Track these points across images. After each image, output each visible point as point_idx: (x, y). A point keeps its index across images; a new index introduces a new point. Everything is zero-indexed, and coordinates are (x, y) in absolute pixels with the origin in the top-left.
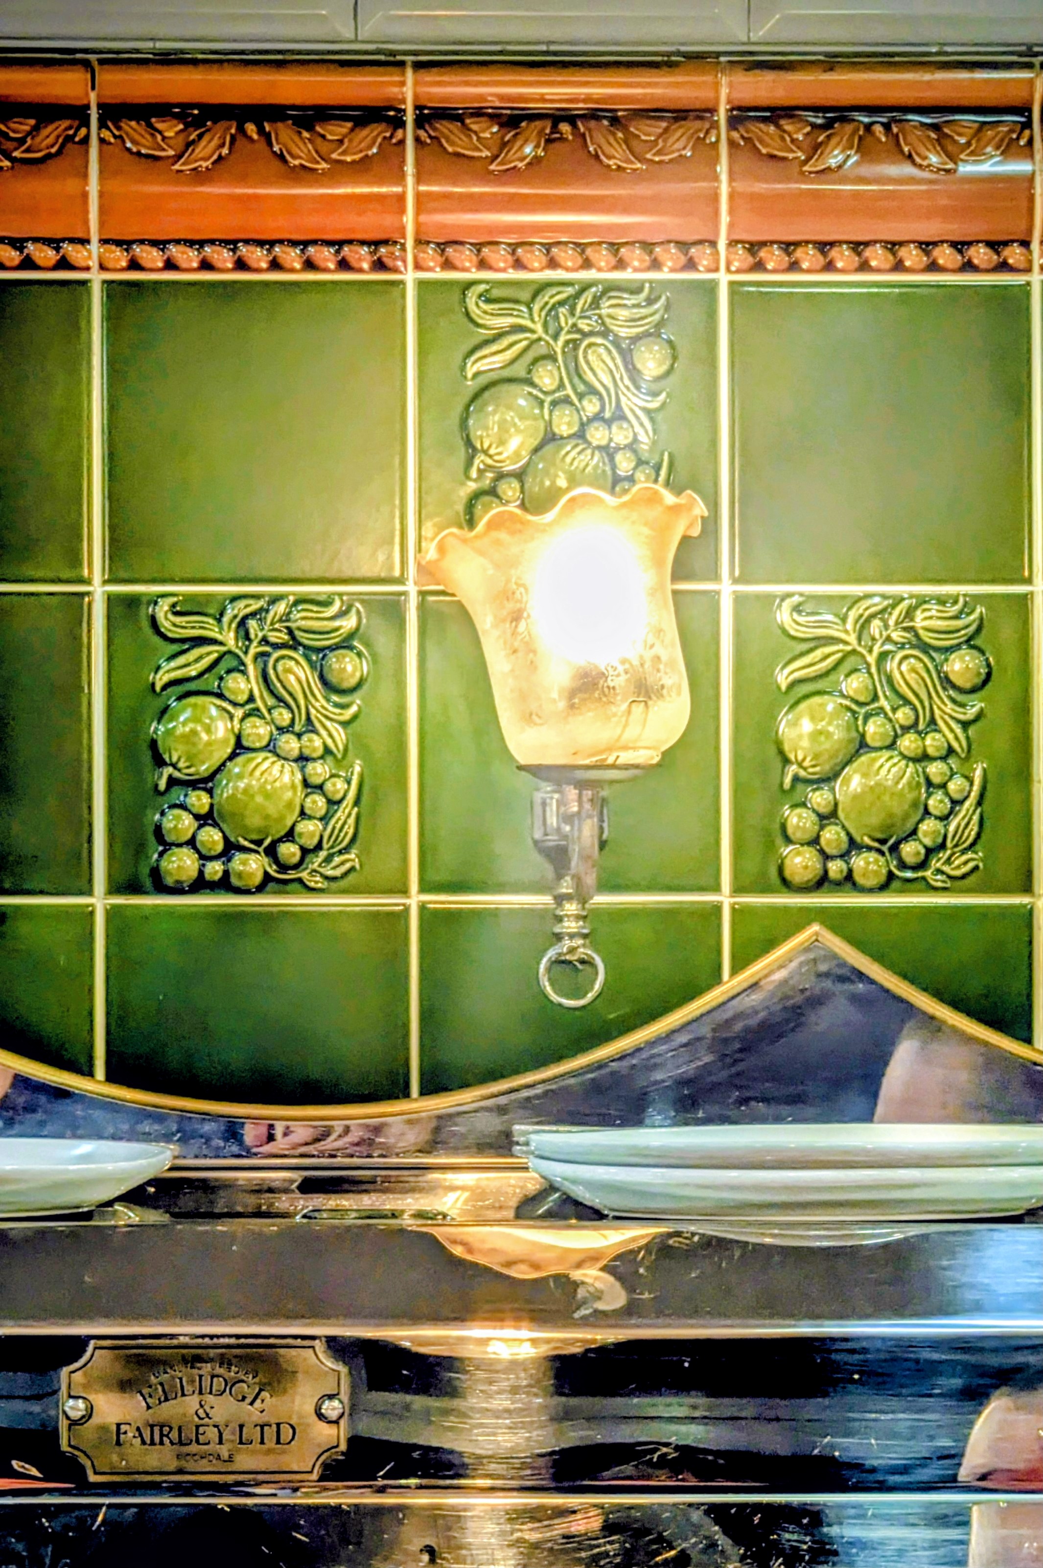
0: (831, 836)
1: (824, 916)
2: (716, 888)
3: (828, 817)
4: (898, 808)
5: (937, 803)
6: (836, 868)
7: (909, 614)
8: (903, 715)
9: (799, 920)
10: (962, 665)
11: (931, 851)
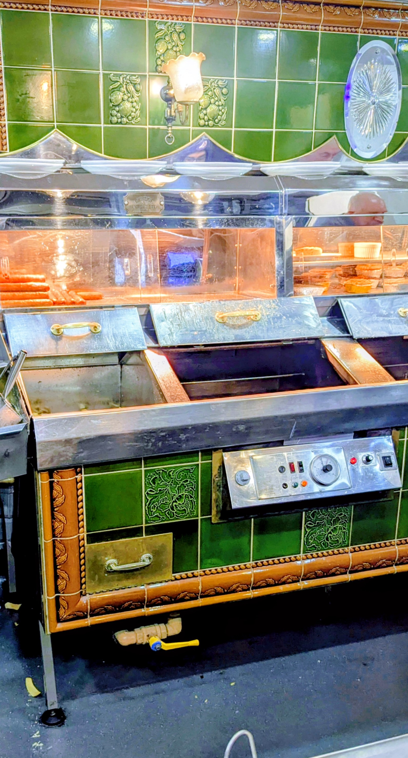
0: (206, 118)
1: (205, 131)
2: (190, 126)
3: (206, 115)
4: (215, 114)
5: (221, 113)
6: (207, 123)
7: (218, 82)
8: (216, 99)
9: (201, 131)
10: (224, 91)
11: (219, 121)
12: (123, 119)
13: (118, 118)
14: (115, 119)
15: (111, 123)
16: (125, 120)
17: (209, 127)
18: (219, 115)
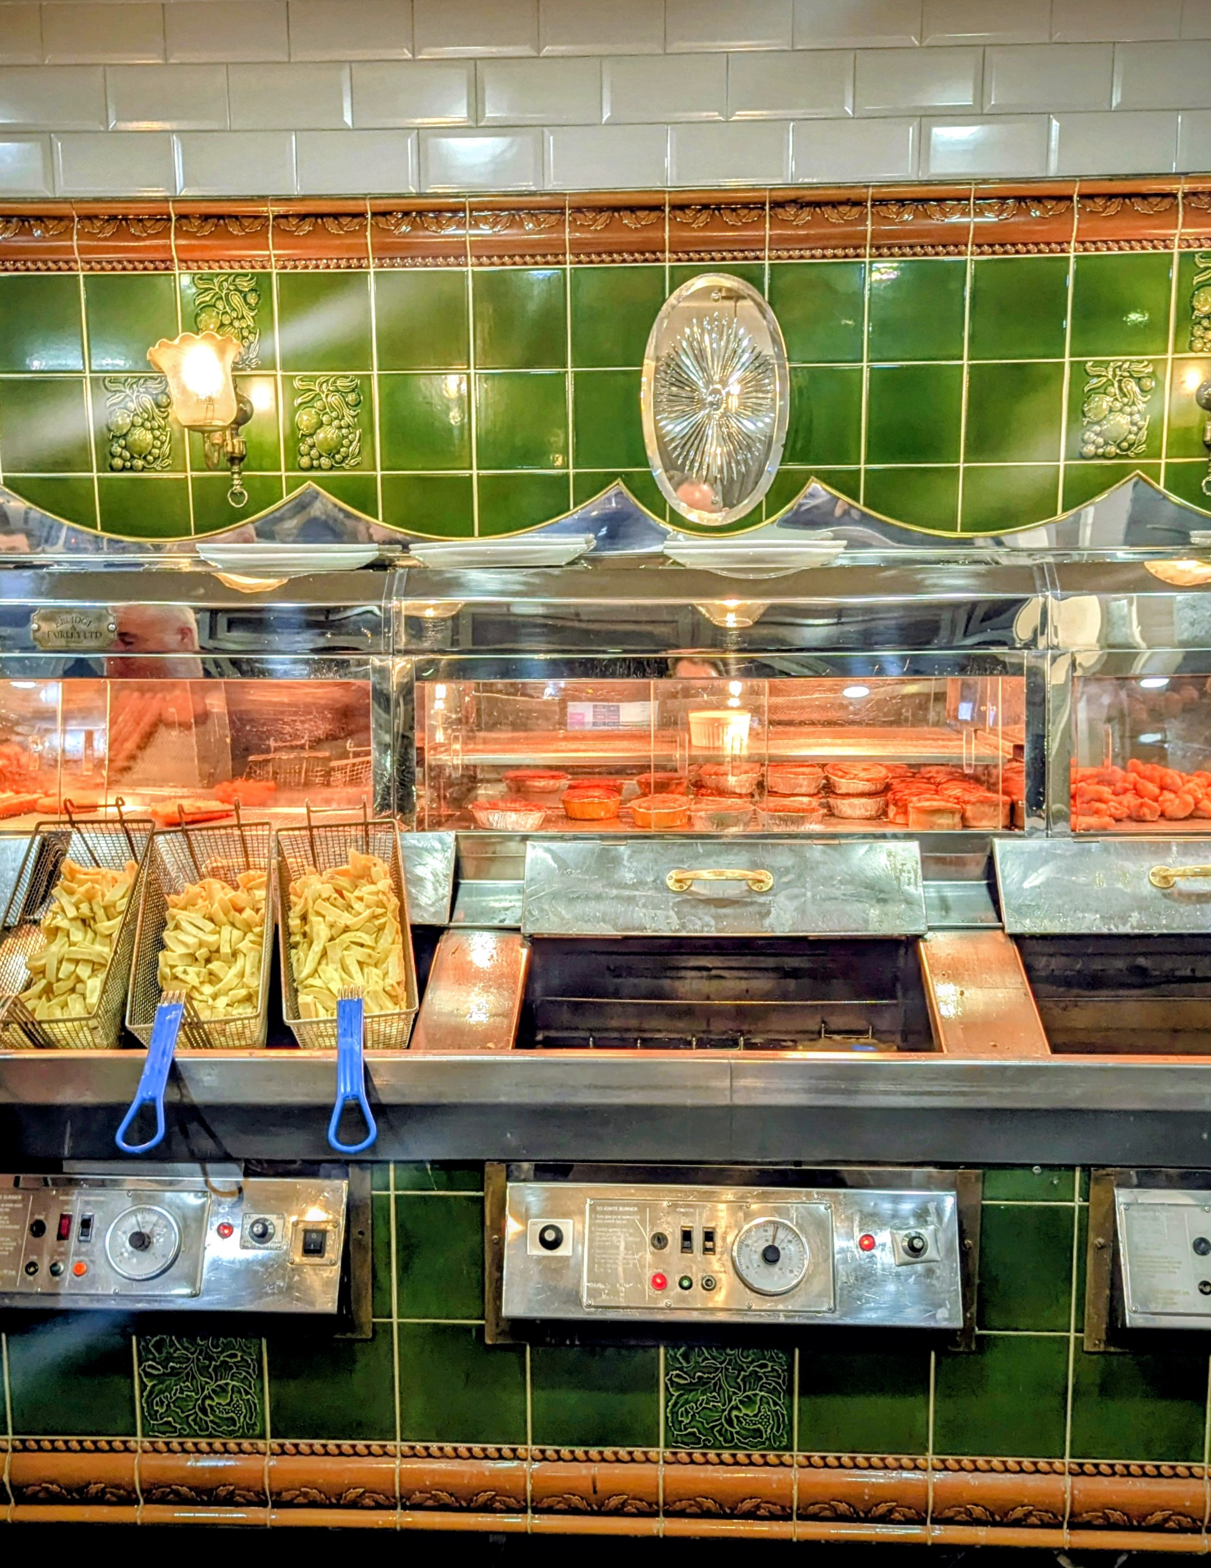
0: (314, 452)
1: (315, 479)
2: (279, 470)
3: (312, 447)
4: (333, 444)
5: (345, 442)
6: (315, 463)
7: (335, 382)
8: (334, 414)
9: (305, 479)
10: (351, 398)
11: (345, 458)
12: (135, 462)
13: (125, 460)
14: (118, 462)
15: (112, 469)
16: (140, 463)
17: (322, 470)
18: (342, 446)
